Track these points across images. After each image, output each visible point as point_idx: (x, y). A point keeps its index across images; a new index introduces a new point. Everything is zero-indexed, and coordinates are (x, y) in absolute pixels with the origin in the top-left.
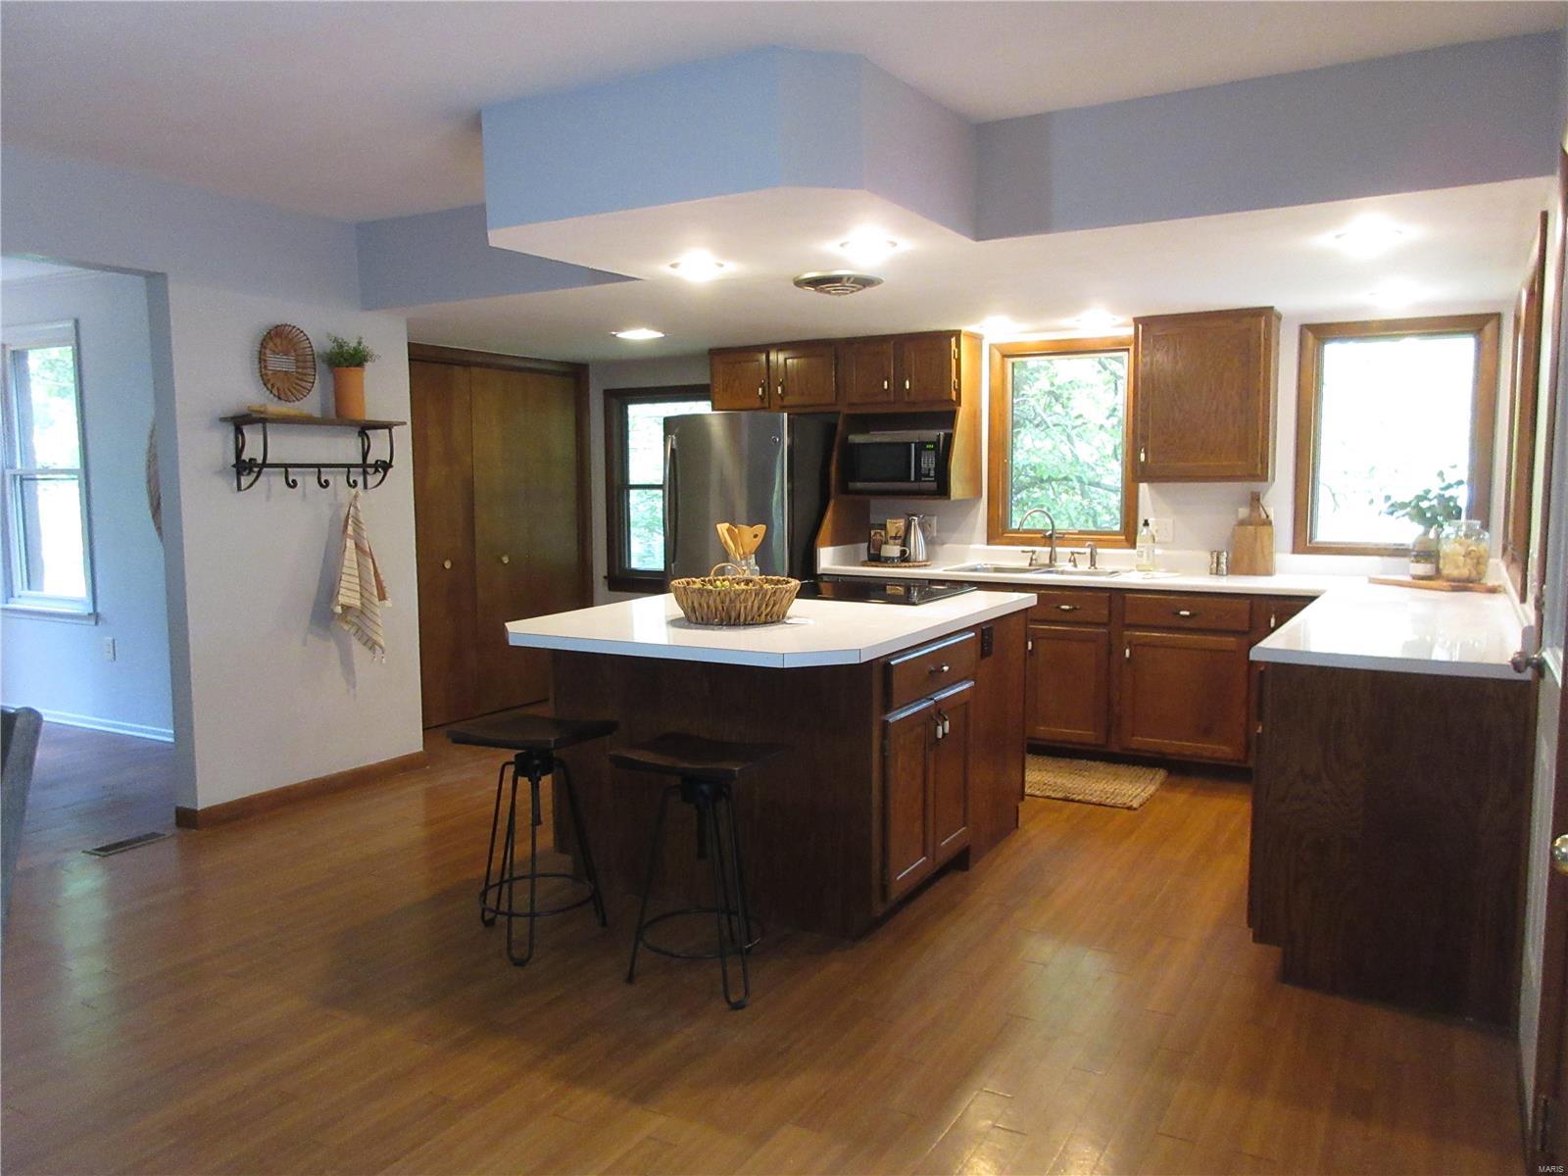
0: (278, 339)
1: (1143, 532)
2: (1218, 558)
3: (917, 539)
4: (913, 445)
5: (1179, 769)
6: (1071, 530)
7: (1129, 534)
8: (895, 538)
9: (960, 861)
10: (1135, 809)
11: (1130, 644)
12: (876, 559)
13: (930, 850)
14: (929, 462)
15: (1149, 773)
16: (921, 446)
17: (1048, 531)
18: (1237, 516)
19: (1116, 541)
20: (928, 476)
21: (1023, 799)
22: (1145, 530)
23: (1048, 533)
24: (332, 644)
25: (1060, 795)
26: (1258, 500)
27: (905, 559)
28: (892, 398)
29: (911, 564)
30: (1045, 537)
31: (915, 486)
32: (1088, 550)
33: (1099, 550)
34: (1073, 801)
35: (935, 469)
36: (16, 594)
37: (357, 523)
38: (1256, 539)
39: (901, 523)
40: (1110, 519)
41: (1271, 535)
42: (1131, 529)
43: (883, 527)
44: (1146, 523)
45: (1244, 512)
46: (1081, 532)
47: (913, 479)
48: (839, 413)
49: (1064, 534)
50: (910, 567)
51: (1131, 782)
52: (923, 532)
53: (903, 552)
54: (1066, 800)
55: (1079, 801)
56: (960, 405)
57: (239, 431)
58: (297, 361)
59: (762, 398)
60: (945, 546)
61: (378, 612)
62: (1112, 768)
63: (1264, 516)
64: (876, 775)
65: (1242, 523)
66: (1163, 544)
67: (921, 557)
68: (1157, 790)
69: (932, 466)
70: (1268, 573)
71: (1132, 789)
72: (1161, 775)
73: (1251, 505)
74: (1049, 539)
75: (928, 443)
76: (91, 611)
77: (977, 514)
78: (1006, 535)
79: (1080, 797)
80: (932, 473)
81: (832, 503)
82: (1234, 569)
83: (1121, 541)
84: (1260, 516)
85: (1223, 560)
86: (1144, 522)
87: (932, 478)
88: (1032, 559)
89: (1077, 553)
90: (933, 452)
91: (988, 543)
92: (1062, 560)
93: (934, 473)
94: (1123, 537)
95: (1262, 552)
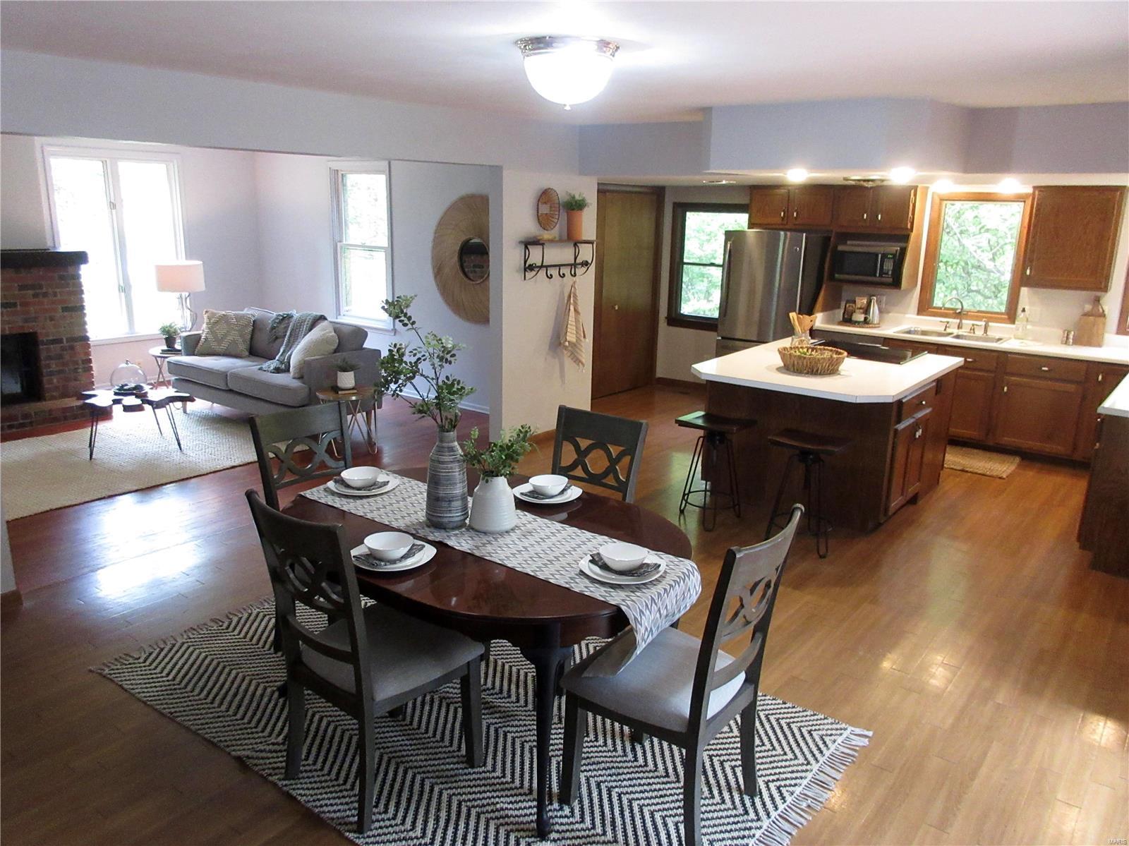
0: (545, 196)
1: (1020, 315)
2: (1068, 335)
3: (875, 309)
4: (880, 255)
5: (1028, 457)
6: (972, 309)
7: (1011, 314)
8: (860, 308)
9: (913, 500)
10: (1004, 479)
11: (1007, 385)
12: (848, 320)
13: (905, 494)
14: (889, 266)
15: (1011, 458)
16: (884, 256)
17: (957, 309)
18: (1083, 309)
19: (1001, 318)
20: (887, 274)
21: (942, 469)
22: (1022, 314)
23: (958, 311)
24: (557, 360)
25: (959, 468)
26: (1099, 301)
27: (866, 322)
28: (868, 224)
29: (871, 326)
30: (956, 313)
31: (877, 279)
32: (983, 323)
33: (990, 324)
34: (967, 472)
35: (892, 271)
36: (341, 314)
37: (575, 296)
38: (1094, 325)
39: (865, 301)
40: (999, 304)
41: (1104, 324)
42: (1013, 312)
43: (854, 302)
44: (1024, 310)
45: (1088, 307)
46: (979, 312)
47: (878, 275)
48: (832, 231)
49: (968, 312)
50: (870, 327)
51: (1000, 463)
52: (878, 305)
53: (866, 319)
54: (962, 471)
55: (970, 472)
56: (912, 231)
57: (526, 247)
58: (551, 207)
59: (783, 218)
60: (890, 314)
61: (583, 344)
62: (988, 454)
63: (1101, 310)
64: (889, 455)
65: (1086, 315)
66: (1034, 324)
67: (876, 320)
68: (1016, 468)
69: (891, 268)
70: (1099, 345)
71: (1002, 467)
72: (1018, 460)
73: (1094, 303)
74: (959, 314)
75: (889, 254)
76: (392, 327)
77: (912, 297)
78: (930, 310)
79: (971, 470)
80: (890, 273)
81: (824, 286)
82: (1078, 341)
83: (1005, 319)
84: (1099, 310)
85: (1071, 336)
86: (1022, 310)
87: (889, 275)
88: (946, 327)
89: (976, 325)
90: (892, 260)
91: (918, 314)
92: (966, 329)
93: (892, 273)
94: (1006, 317)
95: (1097, 333)
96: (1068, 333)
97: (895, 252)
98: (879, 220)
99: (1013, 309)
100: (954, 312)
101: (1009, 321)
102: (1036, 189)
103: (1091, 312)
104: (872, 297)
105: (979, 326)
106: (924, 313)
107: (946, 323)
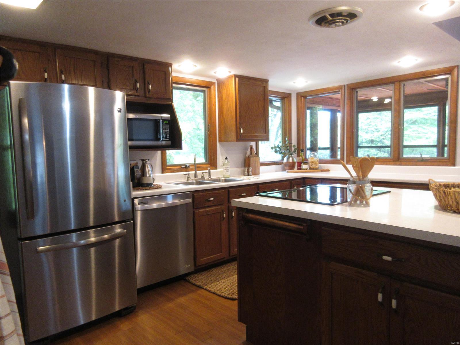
2: (248, 170)
4: (161, 121)
7: (214, 163)
14: (167, 131)
20: (166, 138)
22: (226, 161)
32: (208, 171)
35: (169, 134)
38: (256, 162)
47: (161, 139)
56: (172, 102)
75: (165, 120)
77: (157, 158)
86: (225, 158)
87: (168, 138)
88: (188, 178)
89: (204, 173)
90: (168, 125)
91: (163, 172)
92: (199, 177)
93: (169, 137)
94: (209, 165)
95: (258, 166)
96: (248, 168)
97: (169, 119)
98: (150, 90)
99: (214, 159)
100: (181, 167)
101: (213, 167)
102: (236, 76)
103: (252, 155)
104: (145, 162)
105: (206, 173)
106: (166, 171)
107: (187, 175)
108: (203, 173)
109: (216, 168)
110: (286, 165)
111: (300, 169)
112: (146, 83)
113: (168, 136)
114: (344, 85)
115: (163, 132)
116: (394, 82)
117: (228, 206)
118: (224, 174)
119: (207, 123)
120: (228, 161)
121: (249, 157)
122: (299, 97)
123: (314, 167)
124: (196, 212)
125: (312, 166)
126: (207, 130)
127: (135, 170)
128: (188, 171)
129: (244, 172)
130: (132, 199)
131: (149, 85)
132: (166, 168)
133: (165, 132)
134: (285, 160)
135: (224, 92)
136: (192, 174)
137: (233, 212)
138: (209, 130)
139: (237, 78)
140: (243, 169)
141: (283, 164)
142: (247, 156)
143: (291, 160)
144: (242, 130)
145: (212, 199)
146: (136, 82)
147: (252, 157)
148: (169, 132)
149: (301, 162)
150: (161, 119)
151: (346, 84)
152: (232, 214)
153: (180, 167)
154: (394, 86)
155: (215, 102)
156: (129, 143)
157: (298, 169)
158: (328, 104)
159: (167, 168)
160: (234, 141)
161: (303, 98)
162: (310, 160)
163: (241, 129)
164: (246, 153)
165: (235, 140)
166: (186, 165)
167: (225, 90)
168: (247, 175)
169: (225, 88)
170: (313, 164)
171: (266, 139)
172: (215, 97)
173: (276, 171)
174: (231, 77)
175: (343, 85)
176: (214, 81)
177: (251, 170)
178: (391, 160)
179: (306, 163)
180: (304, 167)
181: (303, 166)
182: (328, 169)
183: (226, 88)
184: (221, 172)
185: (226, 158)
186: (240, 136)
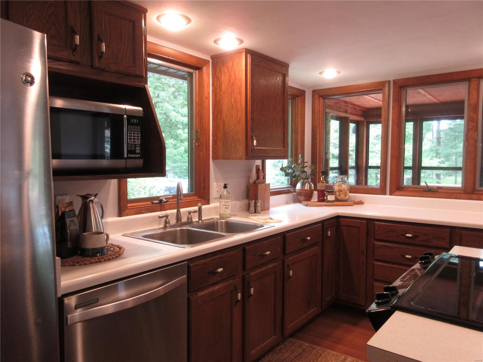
14: (135, 138)
20: (134, 152)
22: (225, 191)
35: (141, 146)
69: (138, 142)
80: (138, 150)
86: (223, 185)
87: (138, 154)
88: (166, 222)
89: (192, 212)
90: (139, 127)
91: (120, 214)
92: (184, 219)
93: (140, 150)
94: (196, 197)
95: (267, 197)
96: (255, 202)
97: (141, 115)
98: (102, 53)
99: (204, 188)
100: (153, 203)
101: (203, 201)
102: (248, 51)
103: (259, 180)
104: (88, 200)
105: (195, 212)
106: (127, 211)
107: (165, 218)
108: (190, 213)
109: (208, 203)
110: (299, 194)
111: (323, 201)
112: (96, 37)
113: (139, 148)
114: (389, 81)
115: (129, 140)
116: (470, 78)
117: (243, 277)
118: (222, 212)
119: (194, 128)
120: (227, 191)
121: (254, 182)
122: (317, 96)
123: (342, 198)
124: (192, 299)
125: (339, 196)
126: (194, 139)
127: (68, 221)
128: (164, 210)
129: (249, 206)
130: (59, 298)
131: (102, 42)
132: (127, 207)
133: (132, 140)
134: (299, 186)
135: (224, 78)
136: (172, 214)
137: (251, 287)
138: (198, 140)
139: (248, 55)
140: (246, 201)
141: (295, 192)
142: (252, 181)
143: (307, 187)
144: (255, 142)
145: (220, 270)
146: (74, 33)
147: (260, 184)
148: (140, 141)
149: (323, 190)
150: (126, 115)
151: (391, 79)
152: (250, 290)
153: (150, 203)
154: (469, 84)
155: (209, 94)
156: (55, 162)
157: (319, 201)
158: (340, 110)
159: (129, 205)
160: (241, 159)
161: (321, 98)
162: (336, 188)
163: (254, 140)
164: (249, 177)
165: (244, 157)
166: (161, 198)
167: (227, 74)
168: (253, 212)
169: (226, 71)
170: (341, 193)
171: (283, 156)
172: (208, 84)
173: (287, 203)
174: (238, 52)
175: (387, 81)
176: (207, 58)
177: (259, 204)
178: (461, 192)
179: (332, 193)
180: (331, 198)
181: (329, 196)
182: (361, 201)
183: (228, 70)
184: (216, 208)
185: (225, 187)
186: (252, 151)
